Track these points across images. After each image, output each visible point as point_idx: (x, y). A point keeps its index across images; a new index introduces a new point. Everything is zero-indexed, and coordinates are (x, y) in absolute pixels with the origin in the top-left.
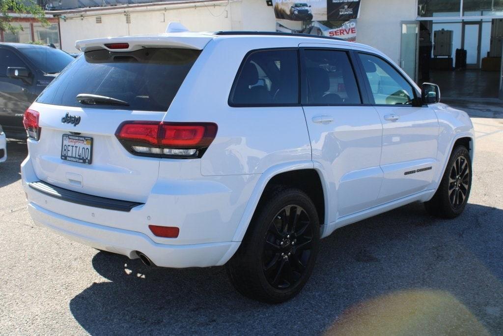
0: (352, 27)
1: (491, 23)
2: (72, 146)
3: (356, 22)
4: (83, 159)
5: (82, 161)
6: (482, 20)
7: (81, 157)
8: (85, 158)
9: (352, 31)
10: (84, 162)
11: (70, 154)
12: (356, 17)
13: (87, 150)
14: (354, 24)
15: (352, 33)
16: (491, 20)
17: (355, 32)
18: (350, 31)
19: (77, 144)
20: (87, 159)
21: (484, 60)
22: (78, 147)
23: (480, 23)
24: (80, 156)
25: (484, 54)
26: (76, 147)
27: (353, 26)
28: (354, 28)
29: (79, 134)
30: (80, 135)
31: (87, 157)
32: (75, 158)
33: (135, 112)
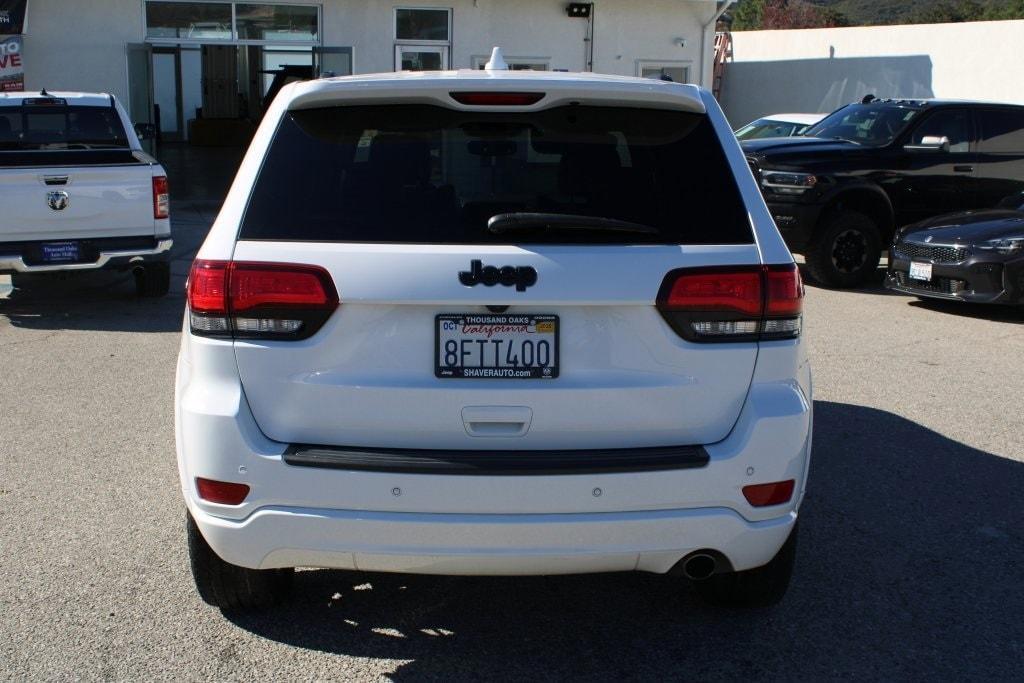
0: (11, 51)
1: (199, 54)
2: (482, 342)
3: (20, 41)
4: (527, 367)
5: (528, 373)
6: (179, 45)
7: (520, 364)
8: (535, 364)
9: (13, 61)
10: (537, 373)
11: (472, 360)
12: (20, 31)
13: (543, 346)
14: (17, 45)
15: (13, 65)
16: (199, 47)
17: (19, 65)
18: (9, 61)
19: (496, 336)
20: (543, 367)
21: (192, 124)
22: (506, 343)
23: (176, 51)
24: (515, 361)
25: (189, 113)
26: (497, 342)
27: (15, 51)
28: (17, 55)
29: (505, 308)
30: (508, 312)
31: (543, 361)
32: (497, 367)
33: (686, 249)
